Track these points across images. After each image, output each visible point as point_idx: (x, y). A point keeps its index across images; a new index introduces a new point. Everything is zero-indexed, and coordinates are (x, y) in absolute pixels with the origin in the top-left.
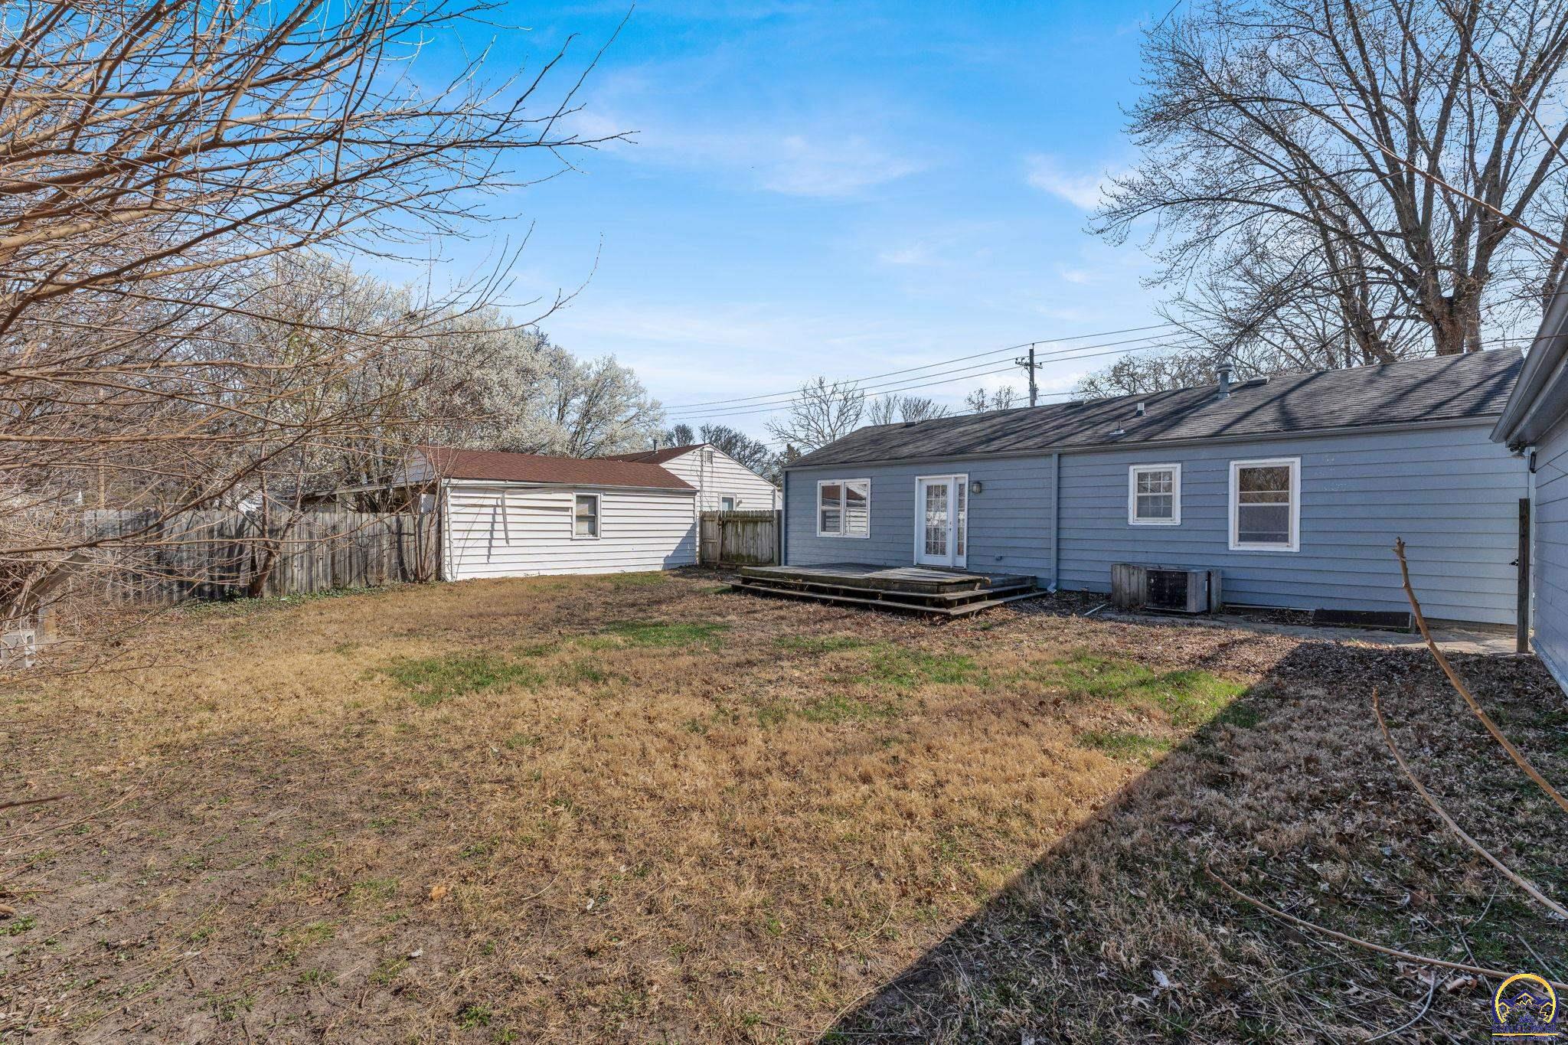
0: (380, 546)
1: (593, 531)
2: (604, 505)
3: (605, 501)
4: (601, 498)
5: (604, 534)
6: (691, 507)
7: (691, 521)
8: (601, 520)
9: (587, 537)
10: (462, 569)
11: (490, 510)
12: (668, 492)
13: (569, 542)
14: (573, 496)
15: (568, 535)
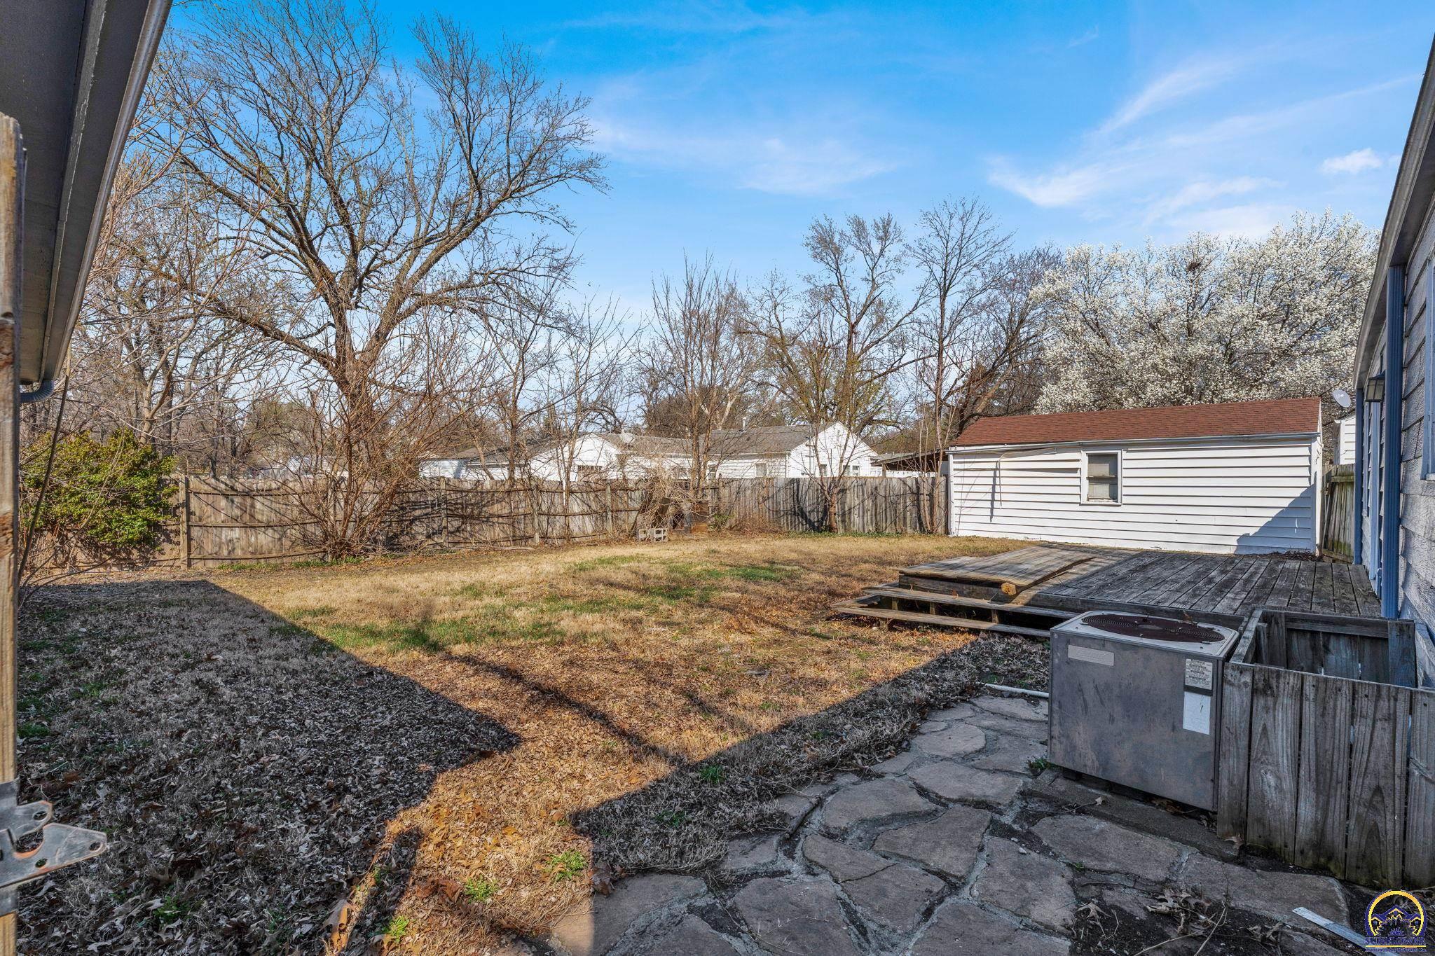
0: (905, 502)
1: (1114, 496)
2: (1126, 464)
3: (1128, 461)
4: (1123, 455)
5: (1125, 500)
6: (1305, 461)
7: (1305, 483)
8: (1122, 482)
9: (1105, 502)
10: (962, 526)
11: (991, 474)
12: (1248, 441)
13: (1077, 507)
14: (1083, 456)
15: (1076, 499)
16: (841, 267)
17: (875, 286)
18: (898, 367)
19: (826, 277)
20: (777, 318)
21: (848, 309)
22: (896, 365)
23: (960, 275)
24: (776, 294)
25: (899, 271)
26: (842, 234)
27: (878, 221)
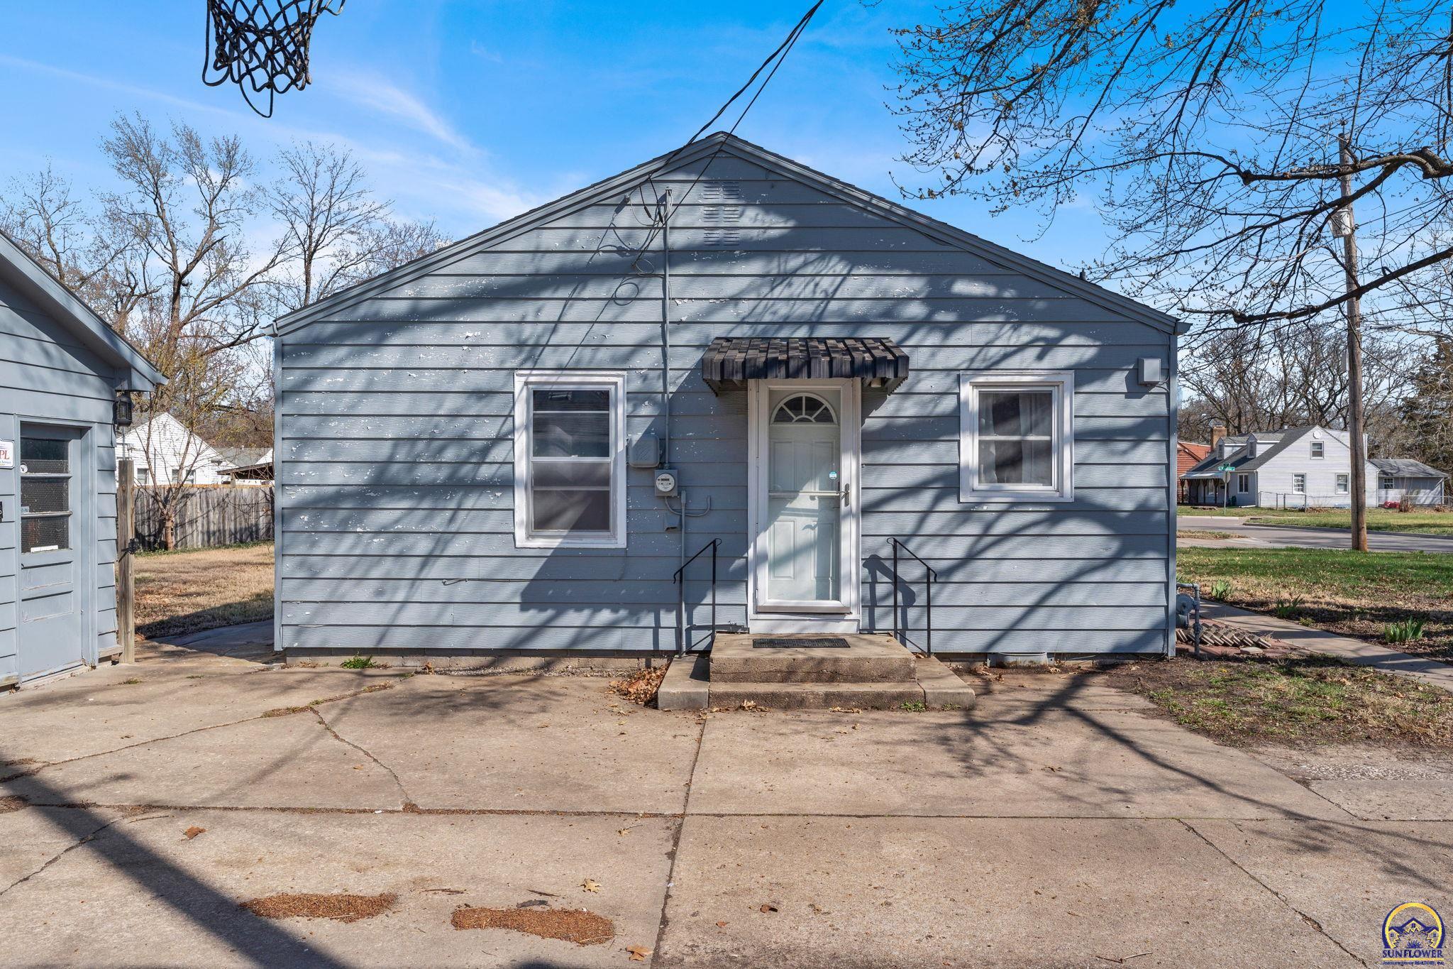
16: (162, 191)
17: (214, 225)
18: (248, 341)
19: (137, 200)
20: (52, 246)
21: (174, 251)
22: (246, 336)
23: (330, 237)
24: (50, 208)
25: (249, 212)
26: (164, 147)
27: (221, 142)
